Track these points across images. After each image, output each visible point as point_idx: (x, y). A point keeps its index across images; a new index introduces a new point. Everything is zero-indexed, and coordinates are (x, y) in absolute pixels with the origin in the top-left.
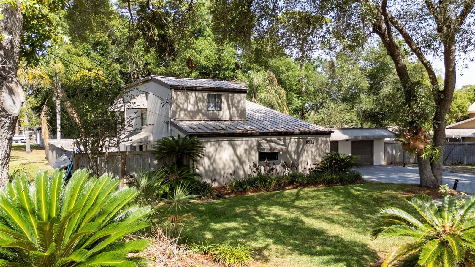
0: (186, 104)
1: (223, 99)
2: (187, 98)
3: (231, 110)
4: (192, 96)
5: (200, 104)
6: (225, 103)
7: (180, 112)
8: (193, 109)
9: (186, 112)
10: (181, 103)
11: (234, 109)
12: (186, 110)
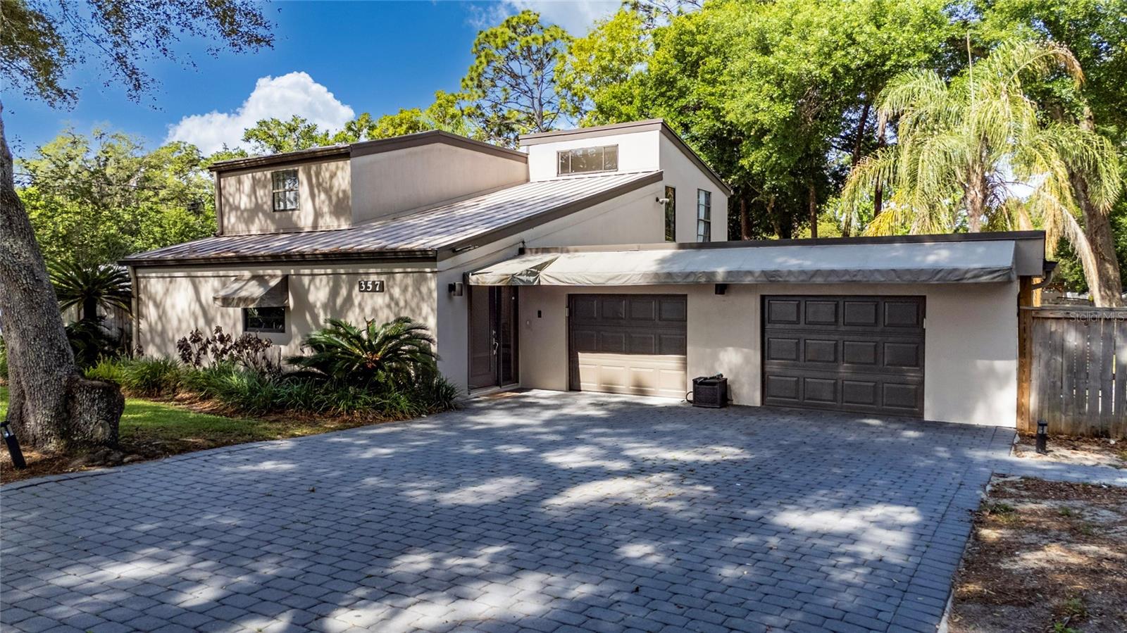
0: (237, 196)
1: (302, 176)
2: (239, 182)
3: (317, 199)
4: (247, 179)
5: (260, 192)
6: (305, 182)
7: (229, 213)
8: (248, 206)
9: (239, 213)
10: (230, 194)
11: (323, 196)
12: (237, 208)
